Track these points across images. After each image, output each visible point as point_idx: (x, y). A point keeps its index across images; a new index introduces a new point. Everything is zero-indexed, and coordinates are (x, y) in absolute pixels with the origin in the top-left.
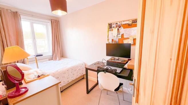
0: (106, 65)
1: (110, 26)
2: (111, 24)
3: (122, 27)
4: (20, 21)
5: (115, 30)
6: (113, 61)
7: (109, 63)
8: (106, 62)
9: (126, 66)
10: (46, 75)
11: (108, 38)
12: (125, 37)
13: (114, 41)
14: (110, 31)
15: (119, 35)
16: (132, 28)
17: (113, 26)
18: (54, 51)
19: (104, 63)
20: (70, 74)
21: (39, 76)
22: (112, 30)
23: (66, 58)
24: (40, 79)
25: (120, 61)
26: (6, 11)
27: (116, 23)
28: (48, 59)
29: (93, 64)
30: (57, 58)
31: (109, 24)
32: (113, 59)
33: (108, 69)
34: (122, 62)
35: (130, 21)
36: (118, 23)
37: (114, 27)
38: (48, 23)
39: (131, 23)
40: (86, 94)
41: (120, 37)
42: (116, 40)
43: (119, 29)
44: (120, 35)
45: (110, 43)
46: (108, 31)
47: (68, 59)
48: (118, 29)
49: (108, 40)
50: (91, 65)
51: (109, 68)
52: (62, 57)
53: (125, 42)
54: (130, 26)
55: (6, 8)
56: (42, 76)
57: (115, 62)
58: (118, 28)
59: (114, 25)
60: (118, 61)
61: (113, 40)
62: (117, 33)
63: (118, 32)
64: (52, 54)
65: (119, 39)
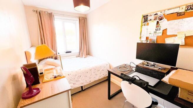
0: (134, 70)
1: (145, 19)
2: (147, 16)
3: (164, 19)
4: (54, 21)
5: (152, 25)
6: (145, 66)
7: (139, 69)
8: (135, 66)
9: (166, 79)
10: (62, 76)
11: (141, 35)
12: (168, 34)
13: (150, 39)
14: (144, 26)
15: (157, 32)
16: (184, 19)
17: (149, 18)
18: (81, 49)
19: (133, 67)
20: (92, 74)
21: (55, 77)
22: (148, 24)
23: (91, 57)
24: (56, 80)
25: (156, 69)
26: (44, 13)
27: (155, 14)
28: (75, 56)
29: (118, 67)
30: (83, 55)
31: (144, 17)
32: (146, 63)
33: (135, 79)
34: (160, 70)
35: (181, 8)
36: (159, 13)
37: (151, 20)
38: (77, 21)
39: (183, 11)
40: (108, 99)
41: (161, 34)
42: (153, 38)
43: (160, 22)
44: (161, 31)
45: (144, 42)
46: (141, 26)
47: (92, 57)
48: (158, 22)
49: (140, 38)
50: (115, 68)
51: (137, 78)
52: (89, 54)
53: (169, 41)
54: (180, 15)
55: (44, 11)
56: (59, 77)
57: (148, 69)
58: (158, 20)
59: (153, 17)
60: (153, 68)
61: (147, 38)
62: (155, 28)
63: (157, 27)
64: (79, 52)
65: (158, 37)
